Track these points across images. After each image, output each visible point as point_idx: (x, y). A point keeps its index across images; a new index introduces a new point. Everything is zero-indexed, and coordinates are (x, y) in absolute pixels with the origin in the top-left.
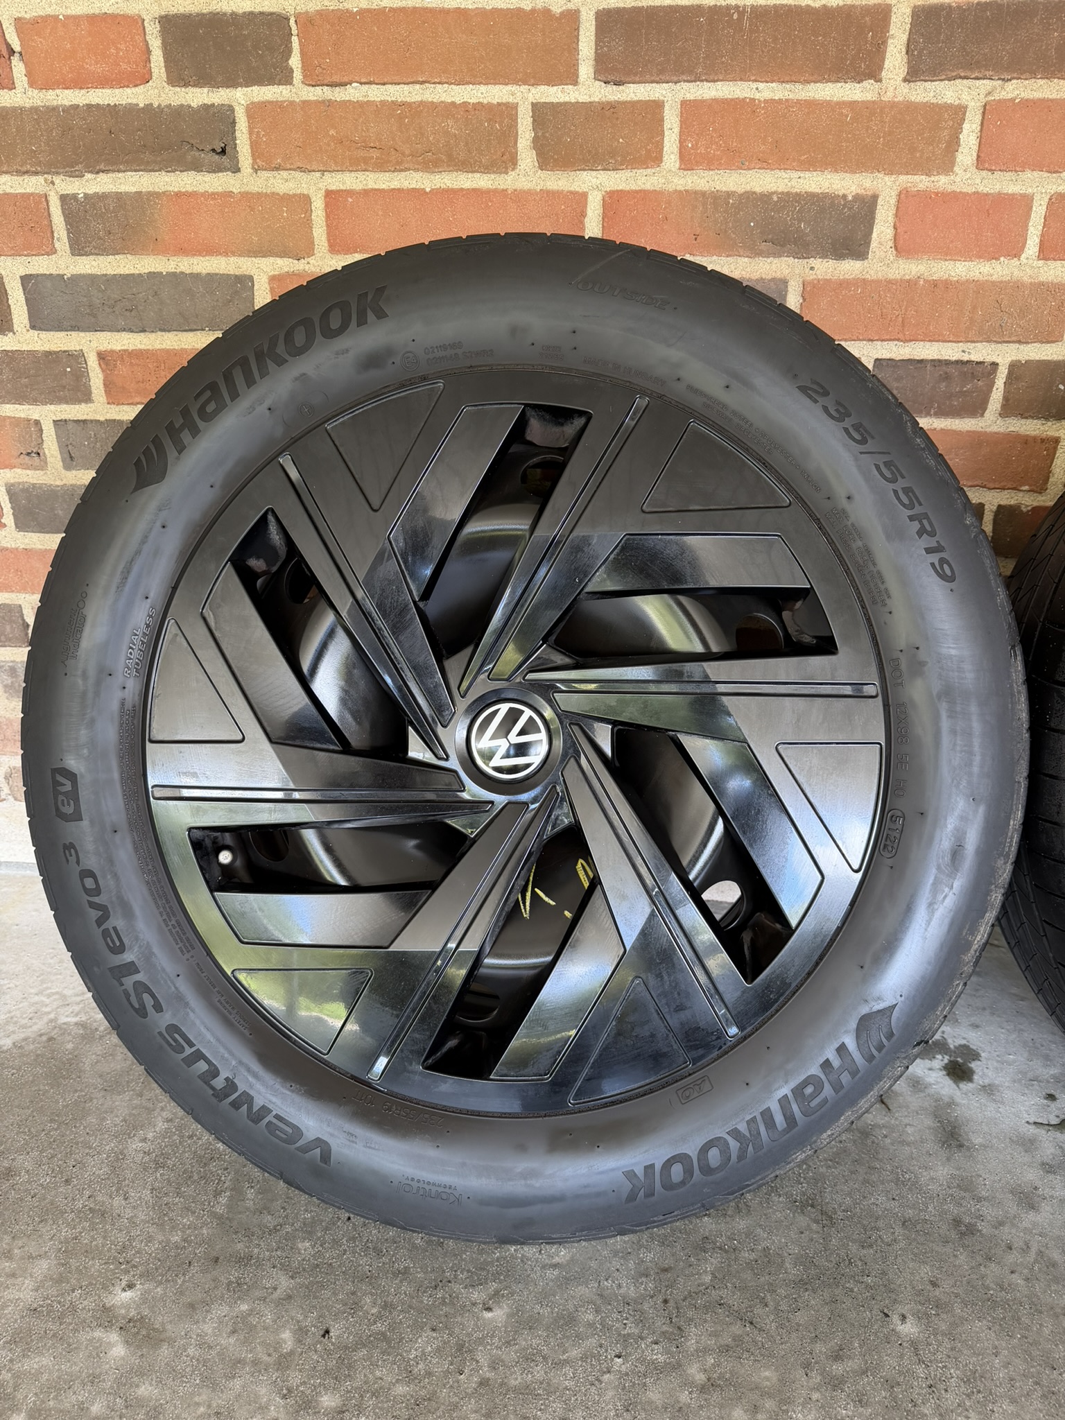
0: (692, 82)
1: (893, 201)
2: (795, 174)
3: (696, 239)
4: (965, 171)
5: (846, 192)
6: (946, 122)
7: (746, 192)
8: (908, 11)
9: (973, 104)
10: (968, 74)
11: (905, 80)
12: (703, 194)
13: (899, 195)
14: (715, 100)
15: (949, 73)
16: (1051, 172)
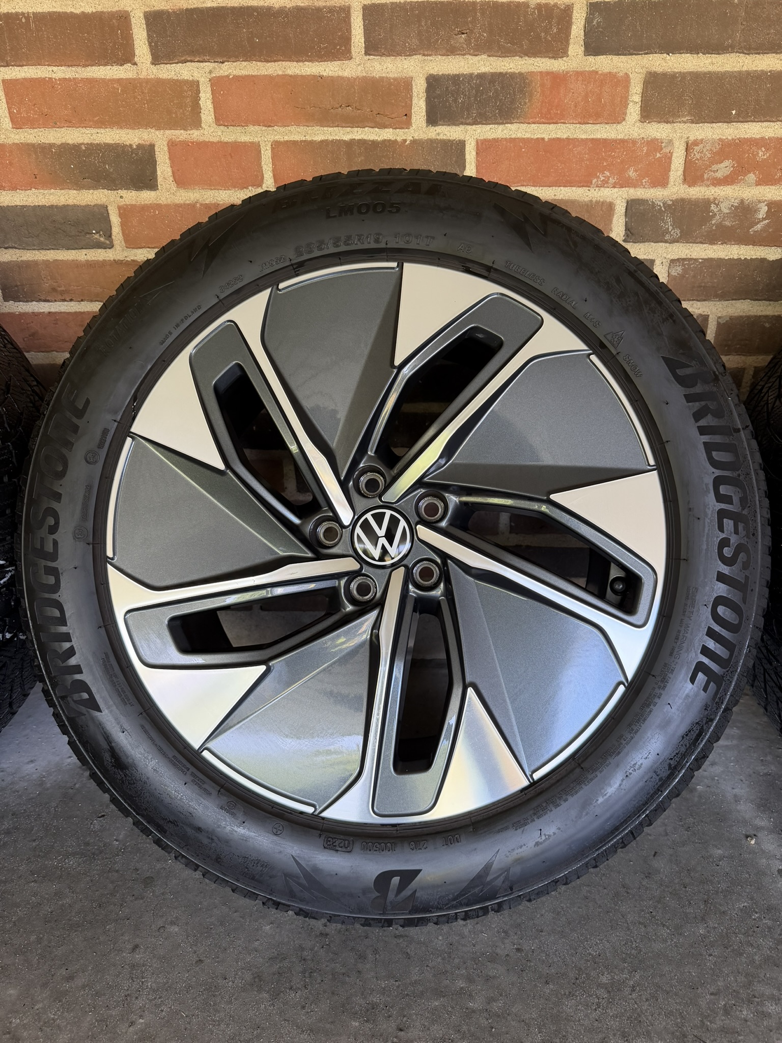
0: (5, 66)
1: (166, 149)
2: (94, 131)
3: (36, 177)
4: (210, 126)
5: (129, 142)
6: (186, 92)
7: (62, 144)
8: (142, 15)
9: (203, 79)
10: (192, 58)
11: (152, 64)
12: (33, 145)
13: (168, 145)
14: (25, 79)
15: (179, 58)
16: (266, 126)
